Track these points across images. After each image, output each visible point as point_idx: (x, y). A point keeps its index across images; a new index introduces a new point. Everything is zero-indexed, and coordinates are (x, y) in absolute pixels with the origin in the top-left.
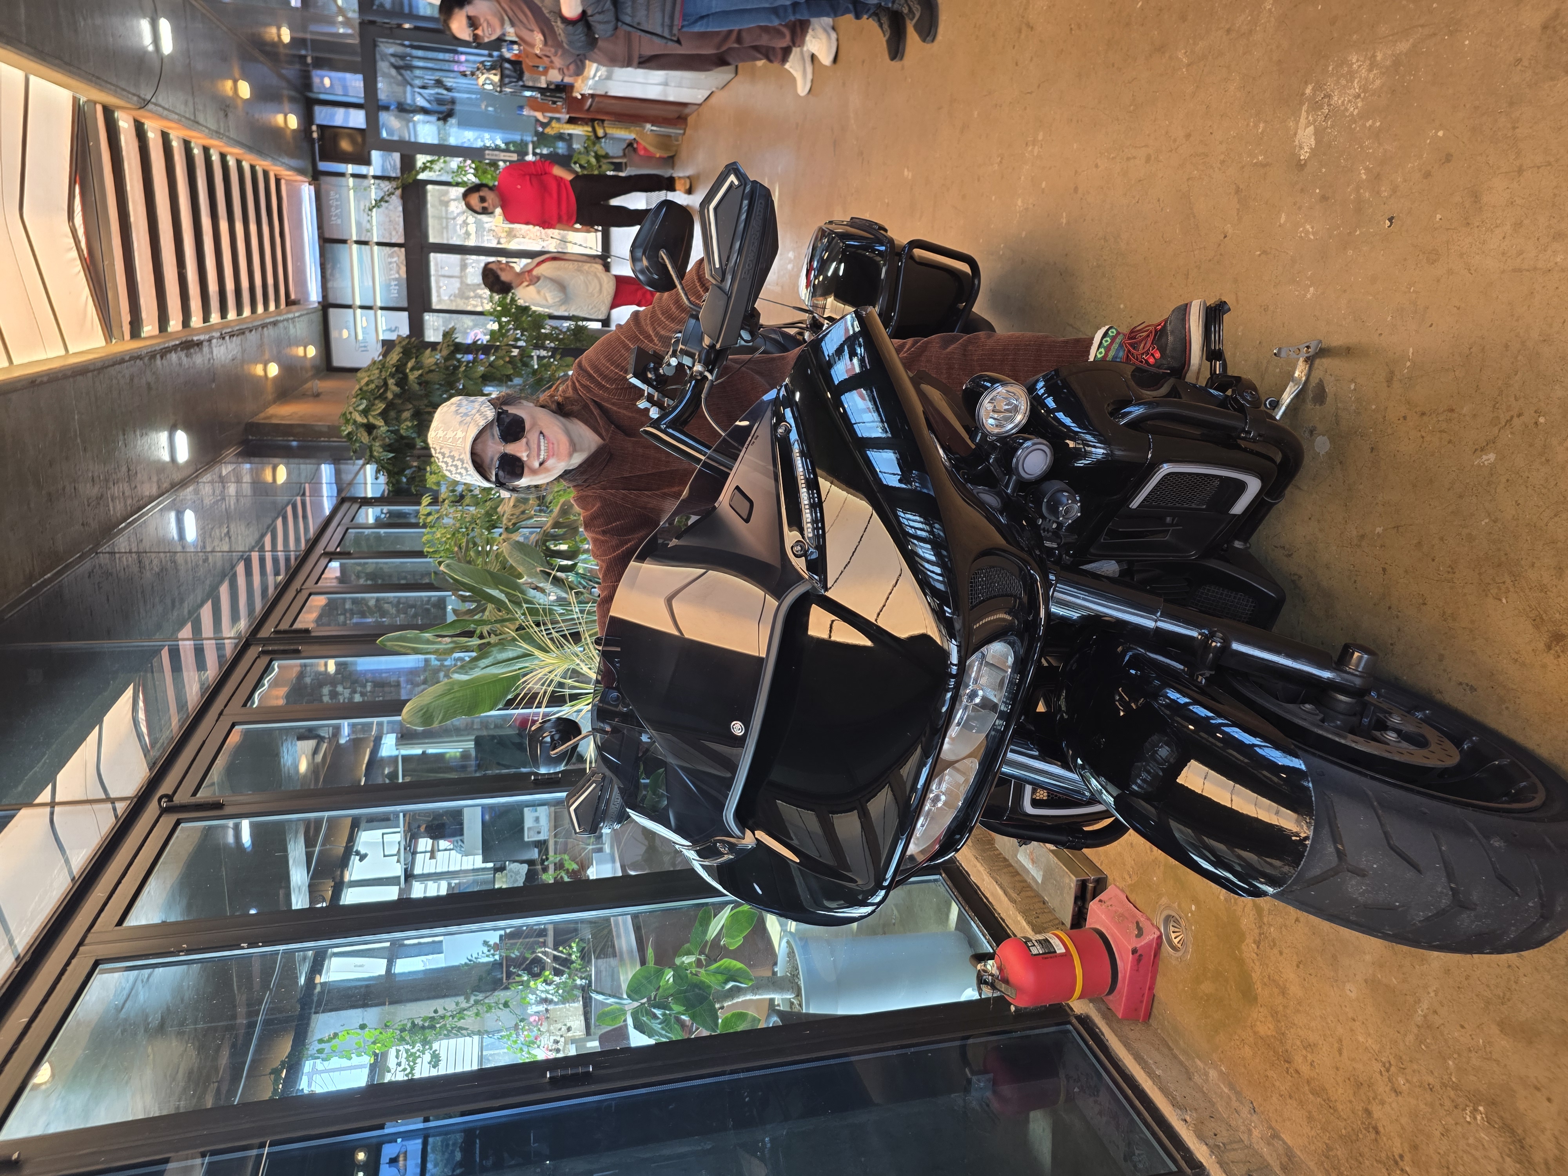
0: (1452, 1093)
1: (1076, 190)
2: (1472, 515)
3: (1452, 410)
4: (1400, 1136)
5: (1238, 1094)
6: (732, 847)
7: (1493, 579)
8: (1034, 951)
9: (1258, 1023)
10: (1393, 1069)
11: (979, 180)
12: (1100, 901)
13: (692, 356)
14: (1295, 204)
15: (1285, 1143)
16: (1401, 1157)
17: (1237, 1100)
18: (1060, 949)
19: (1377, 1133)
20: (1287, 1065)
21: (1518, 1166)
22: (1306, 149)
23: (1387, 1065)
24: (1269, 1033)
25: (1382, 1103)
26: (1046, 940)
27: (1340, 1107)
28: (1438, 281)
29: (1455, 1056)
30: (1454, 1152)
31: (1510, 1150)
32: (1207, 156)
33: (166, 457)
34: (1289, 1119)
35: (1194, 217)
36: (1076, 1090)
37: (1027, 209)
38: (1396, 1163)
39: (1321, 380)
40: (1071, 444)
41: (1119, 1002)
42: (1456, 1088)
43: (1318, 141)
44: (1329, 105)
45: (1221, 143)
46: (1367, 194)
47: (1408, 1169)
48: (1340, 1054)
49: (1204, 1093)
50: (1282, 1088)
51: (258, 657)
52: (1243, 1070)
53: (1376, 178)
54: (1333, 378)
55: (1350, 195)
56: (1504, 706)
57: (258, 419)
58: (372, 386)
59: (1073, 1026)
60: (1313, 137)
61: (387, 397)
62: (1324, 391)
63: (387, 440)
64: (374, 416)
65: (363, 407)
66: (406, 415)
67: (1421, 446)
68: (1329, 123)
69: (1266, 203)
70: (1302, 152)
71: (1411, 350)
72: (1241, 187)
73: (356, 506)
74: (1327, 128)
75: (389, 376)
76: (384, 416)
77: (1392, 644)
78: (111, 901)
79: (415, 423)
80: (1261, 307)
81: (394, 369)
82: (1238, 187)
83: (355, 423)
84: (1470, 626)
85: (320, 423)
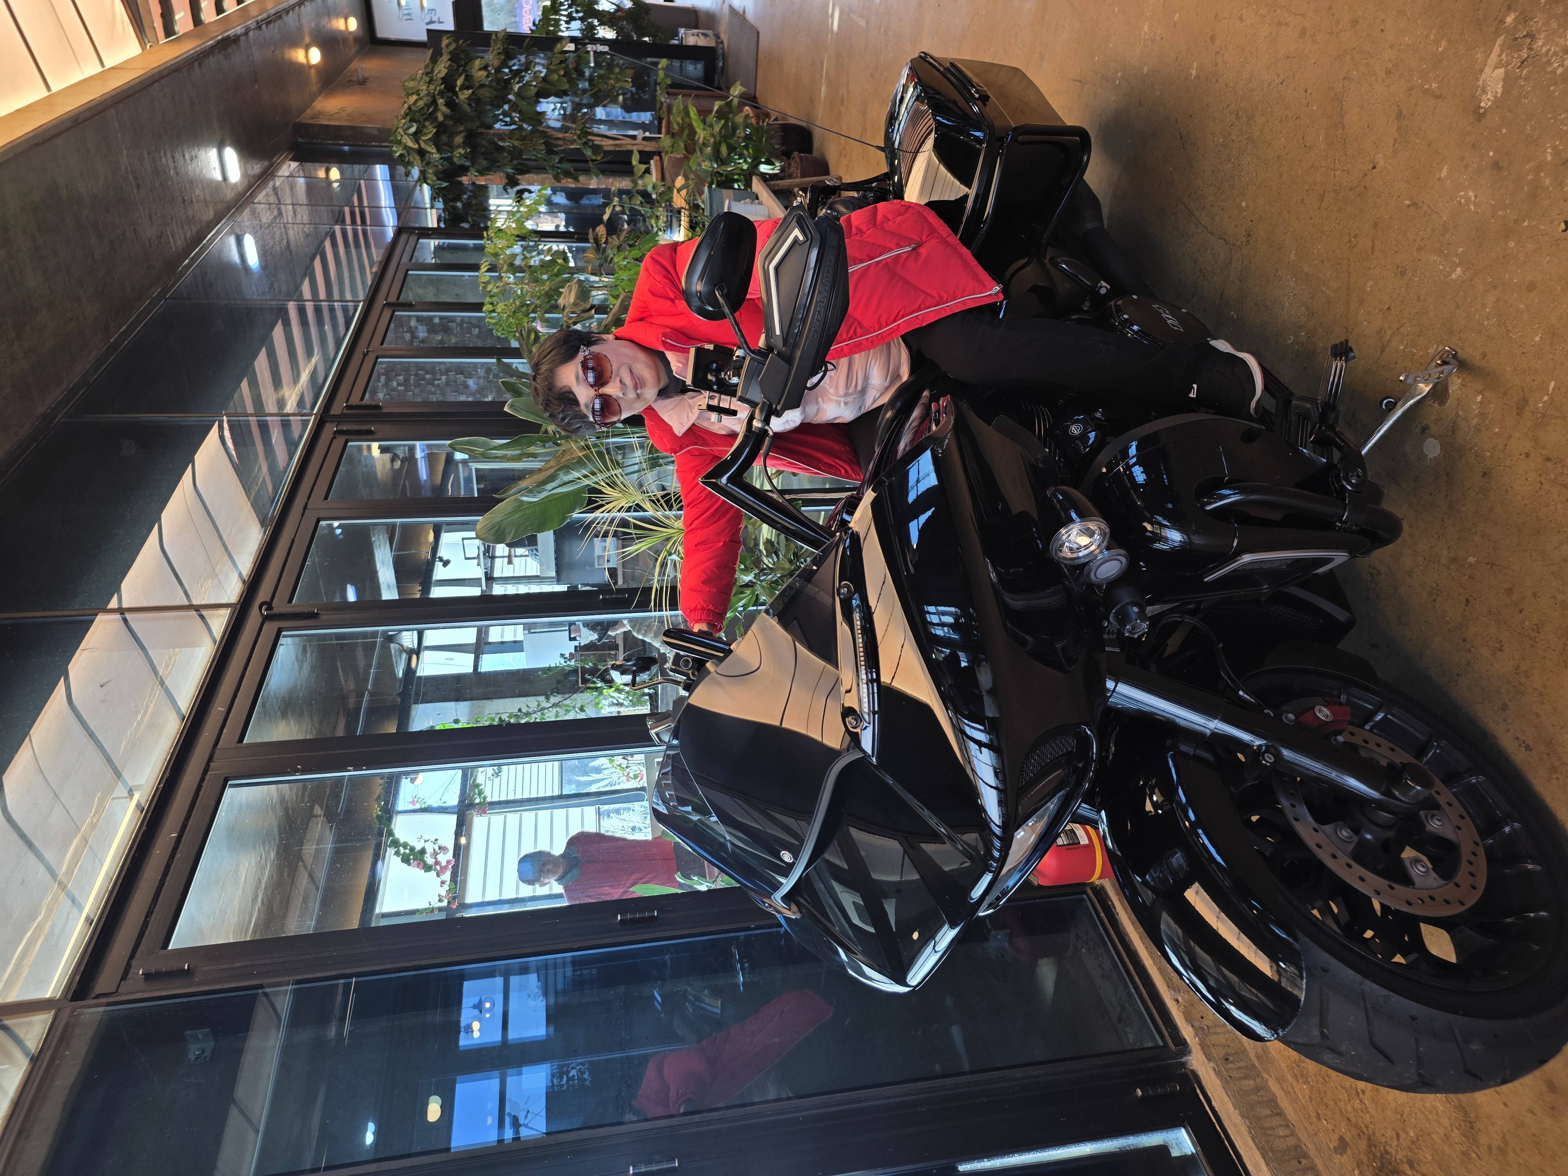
1: (1213, 39)
14: (1462, 159)
18: (1084, 841)
21: (1463, 1138)
22: (1490, 95)
26: (1072, 831)
32: (1372, 57)
33: (219, 177)
35: (1343, 128)
36: (1083, 950)
37: (1153, 40)
43: (1506, 91)
45: (1391, 47)
46: (1547, 181)
51: (335, 436)
53: (1564, 164)
54: (1459, 381)
55: (1528, 174)
56: (1554, 776)
57: (306, 118)
58: (421, 103)
59: (1088, 896)
60: (1501, 83)
61: (437, 117)
62: (1447, 391)
63: (440, 167)
64: (425, 141)
65: (413, 130)
66: (459, 139)
67: (1537, 492)
68: (1525, 72)
69: (1429, 145)
70: (1484, 97)
71: (1552, 384)
72: (1404, 113)
73: (413, 239)
74: (1520, 77)
75: (438, 94)
76: (436, 141)
77: (1458, 675)
78: (230, 716)
79: (469, 150)
80: (1398, 267)
81: (443, 85)
82: (1401, 112)
83: (406, 147)
84: (1541, 690)
85: (369, 125)
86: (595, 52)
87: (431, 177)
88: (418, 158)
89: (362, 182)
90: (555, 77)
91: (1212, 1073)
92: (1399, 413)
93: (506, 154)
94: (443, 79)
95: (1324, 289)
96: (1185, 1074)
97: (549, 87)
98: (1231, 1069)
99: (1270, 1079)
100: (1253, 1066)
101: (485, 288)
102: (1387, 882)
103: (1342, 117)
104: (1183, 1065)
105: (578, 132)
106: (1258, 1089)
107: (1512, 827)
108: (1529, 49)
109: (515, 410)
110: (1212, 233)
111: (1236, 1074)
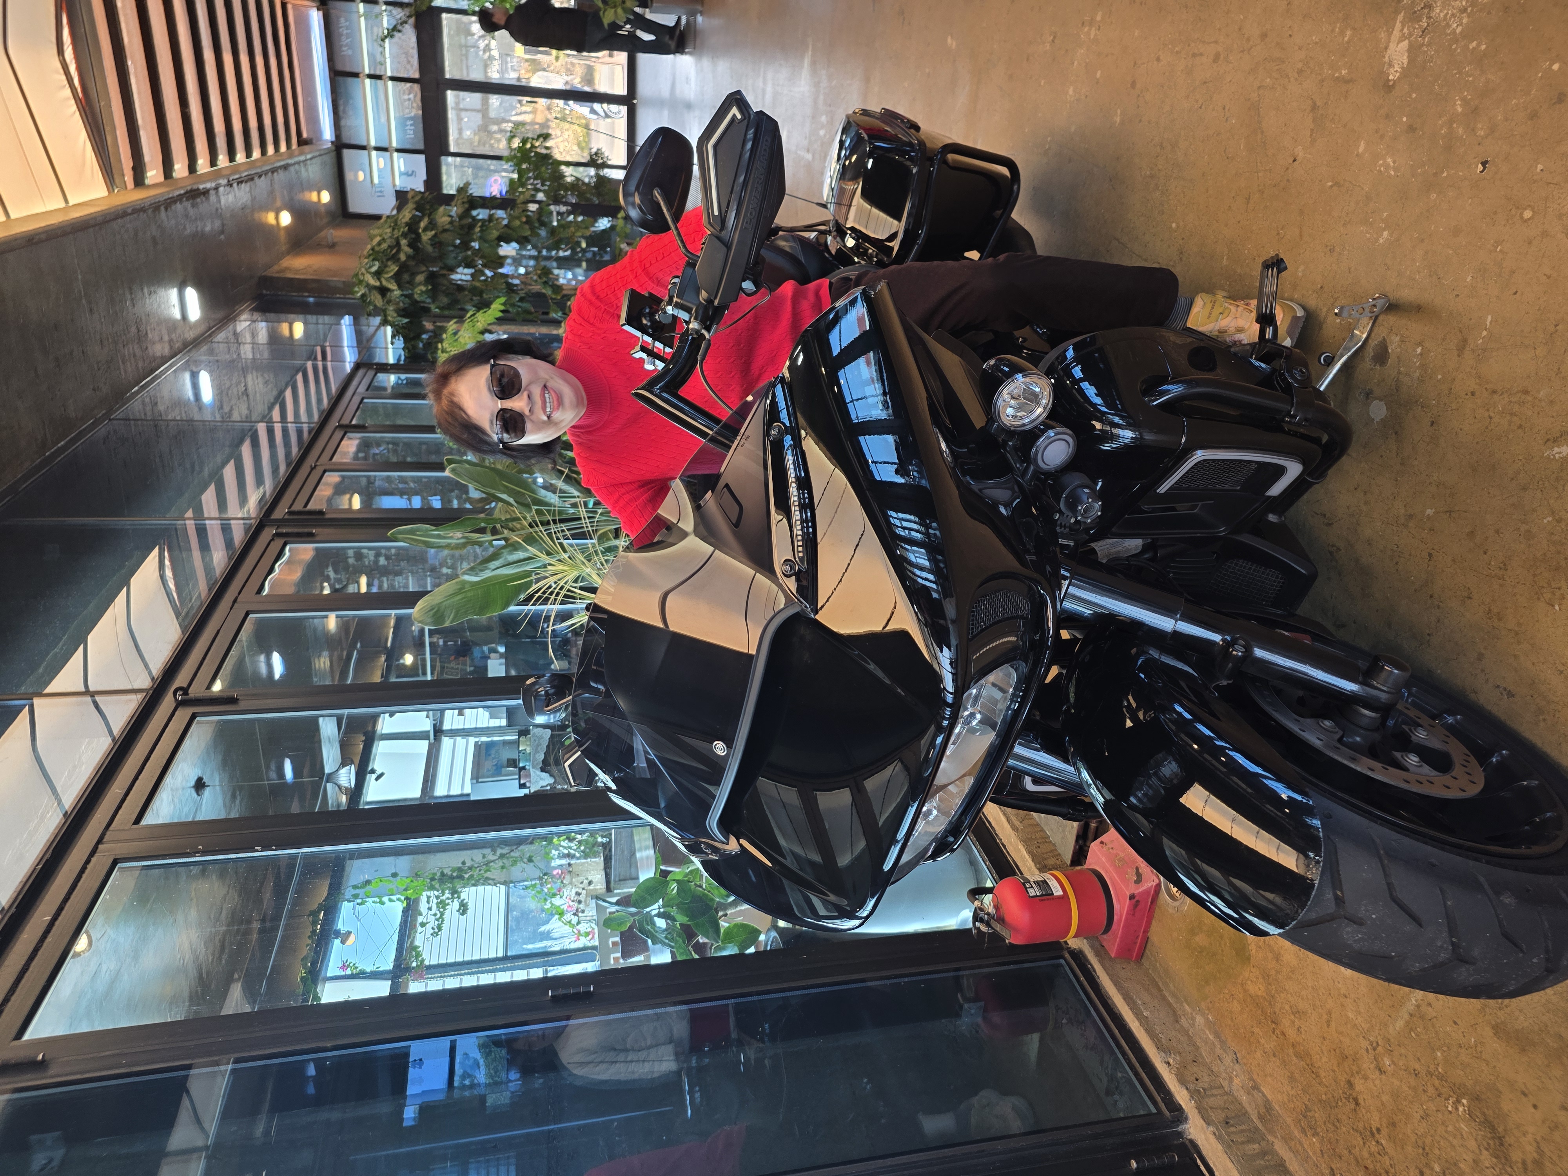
0: (1437, 1082)
1: (1133, 84)
2: (1534, 510)
3: (1526, 392)
4: (1380, 1112)
5: (1223, 1042)
6: (715, 850)
7: (1549, 584)
8: (1032, 892)
9: (1249, 982)
10: (1380, 1049)
11: (1028, 60)
12: (1102, 843)
13: (688, 310)
14: (1377, 131)
15: (1264, 1095)
16: (1378, 1130)
17: (1221, 1048)
18: (1058, 892)
19: (1357, 1104)
20: (1274, 1026)
21: (1494, 1160)
22: (1397, 68)
23: (1375, 1044)
24: (1260, 993)
25: (1366, 1078)
26: (1045, 882)
27: (1322, 1074)
28: (1530, 243)
29: (1445, 1049)
30: (1432, 1136)
31: (1489, 1144)
32: (1283, 62)
33: (177, 315)
34: (1271, 1076)
35: (1262, 132)
36: (1064, 1021)
37: (1078, 100)
38: (1373, 1134)
39: (1384, 339)
40: (1098, 425)
41: (1113, 942)
42: (1441, 1078)
43: (1411, 60)
44: (1429, 18)
45: (1300, 48)
46: (1460, 131)
47: (1383, 1142)
48: (1328, 1026)
49: (1189, 1036)
50: (1266, 1046)
51: (272, 540)
52: (1230, 1022)
53: (1474, 111)
54: (1397, 338)
55: (1441, 129)
56: (1541, 718)
57: (272, 272)
58: (384, 246)
59: (1066, 961)
60: (1406, 54)
61: (399, 257)
62: (1387, 351)
63: (401, 304)
64: (386, 279)
65: (375, 268)
66: (420, 278)
67: (1487, 428)
68: (1426, 39)
69: (1345, 126)
70: (1392, 70)
71: (1489, 318)
72: (1318, 104)
73: (373, 371)
74: (1423, 45)
75: (402, 236)
76: (397, 279)
77: (1429, 635)
78: (128, 798)
79: (430, 287)
80: (1327, 246)
81: (407, 228)
82: (1314, 104)
83: (368, 285)
84: (1516, 629)
85: (335, 279)
86: (558, 212)
87: (392, 313)
88: (380, 295)
91: (1212, 1138)
92: (1338, 365)
94: (407, 223)
96: (1183, 1144)
97: (511, 232)
98: (1233, 1133)
99: (1276, 1141)
100: (1257, 1129)
103: (1260, 123)
104: (1180, 1135)
106: (1263, 1154)
108: (1427, 18)
111: (1239, 1138)
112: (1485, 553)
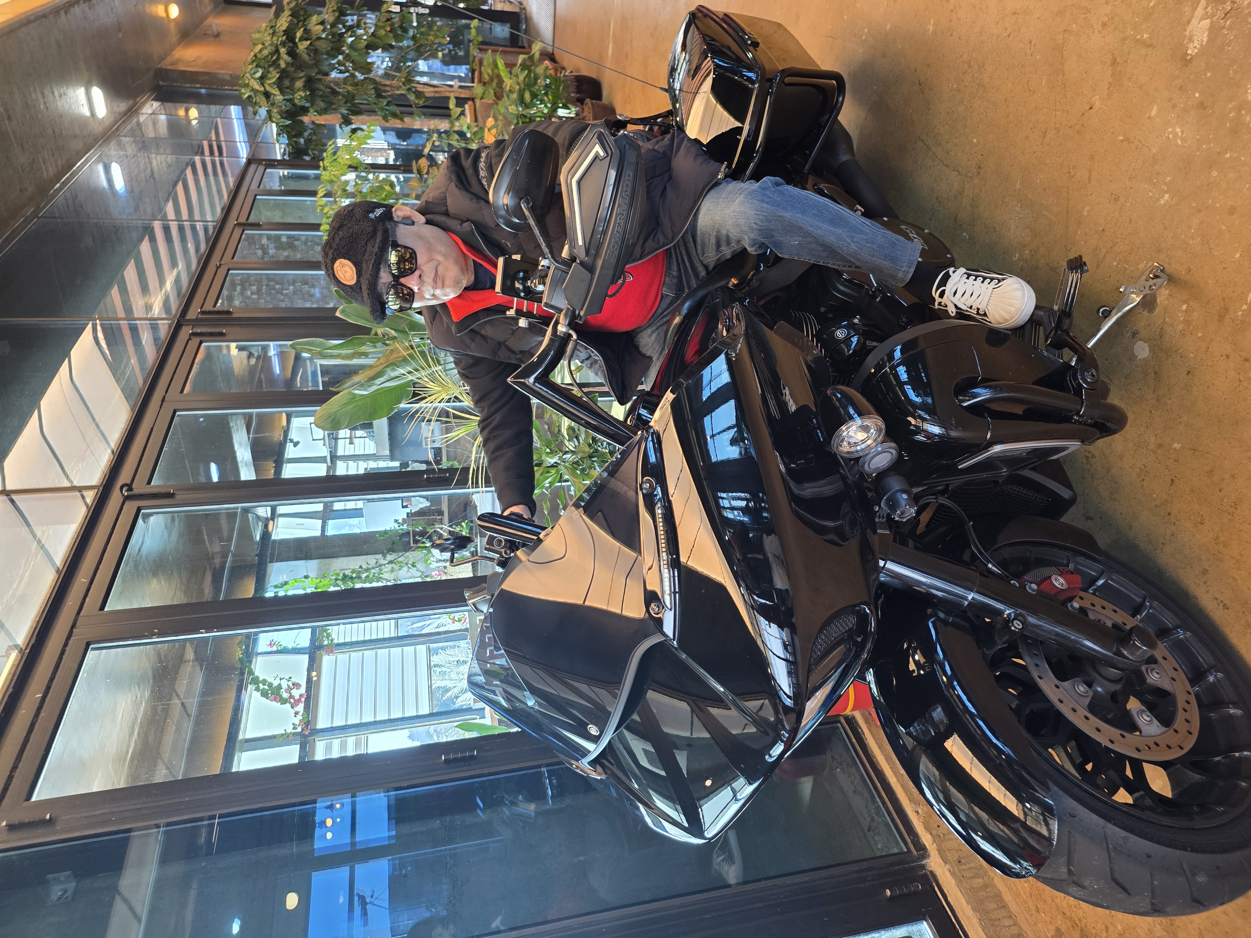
14: (1170, 100)
22: (1196, 43)
36: (838, 770)
43: (1211, 39)
44: (1233, 3)
51: (189, 338)
54: (1167, 292)
57: (166, 64)
58: (266, 52)
60: (1207, 33)
61: (279, 65)
62: (1155, 301)
63: (284, 107)
64: (269, 85)
65: (259, 75)
66: (299, 84)
67: (1236, 388)
68: (1228, 23)
69: (1141, 87)
70: (1191, 45)
72: (1118, 60)
73: (261, 168)
74: (1224, 27)
75: (281, 44)
76: (279, 84)
77: (1163, 544)
78: (93, 587)
79: (308, 93)
80: (1112, 194)
81: (285, 37)
82: (1115, 60)
83: (253, 90)
84: (1239, 558)
85: (222, 72)
86: (417, 14)
87: (276, 116)
88: (264, 99)
89: (219, 120)
90: (382, 32)
91: (947, 873)
92: (1113, 320)
93: (340, 97)
94: (284, 31)
95: (1046, 213)
96: (925, 875)
97: (377, 40)
98: (962, 868)
101: (322, 210)
102: (1119, 732)
103: (1062, 65)
104: (924, 867)
105: (403, 80)
106: (985, 887)
107: (1215, 676)
109: (346, 315)
110: (947, 166)
111: (968, 874)
112: (1220, 491)
